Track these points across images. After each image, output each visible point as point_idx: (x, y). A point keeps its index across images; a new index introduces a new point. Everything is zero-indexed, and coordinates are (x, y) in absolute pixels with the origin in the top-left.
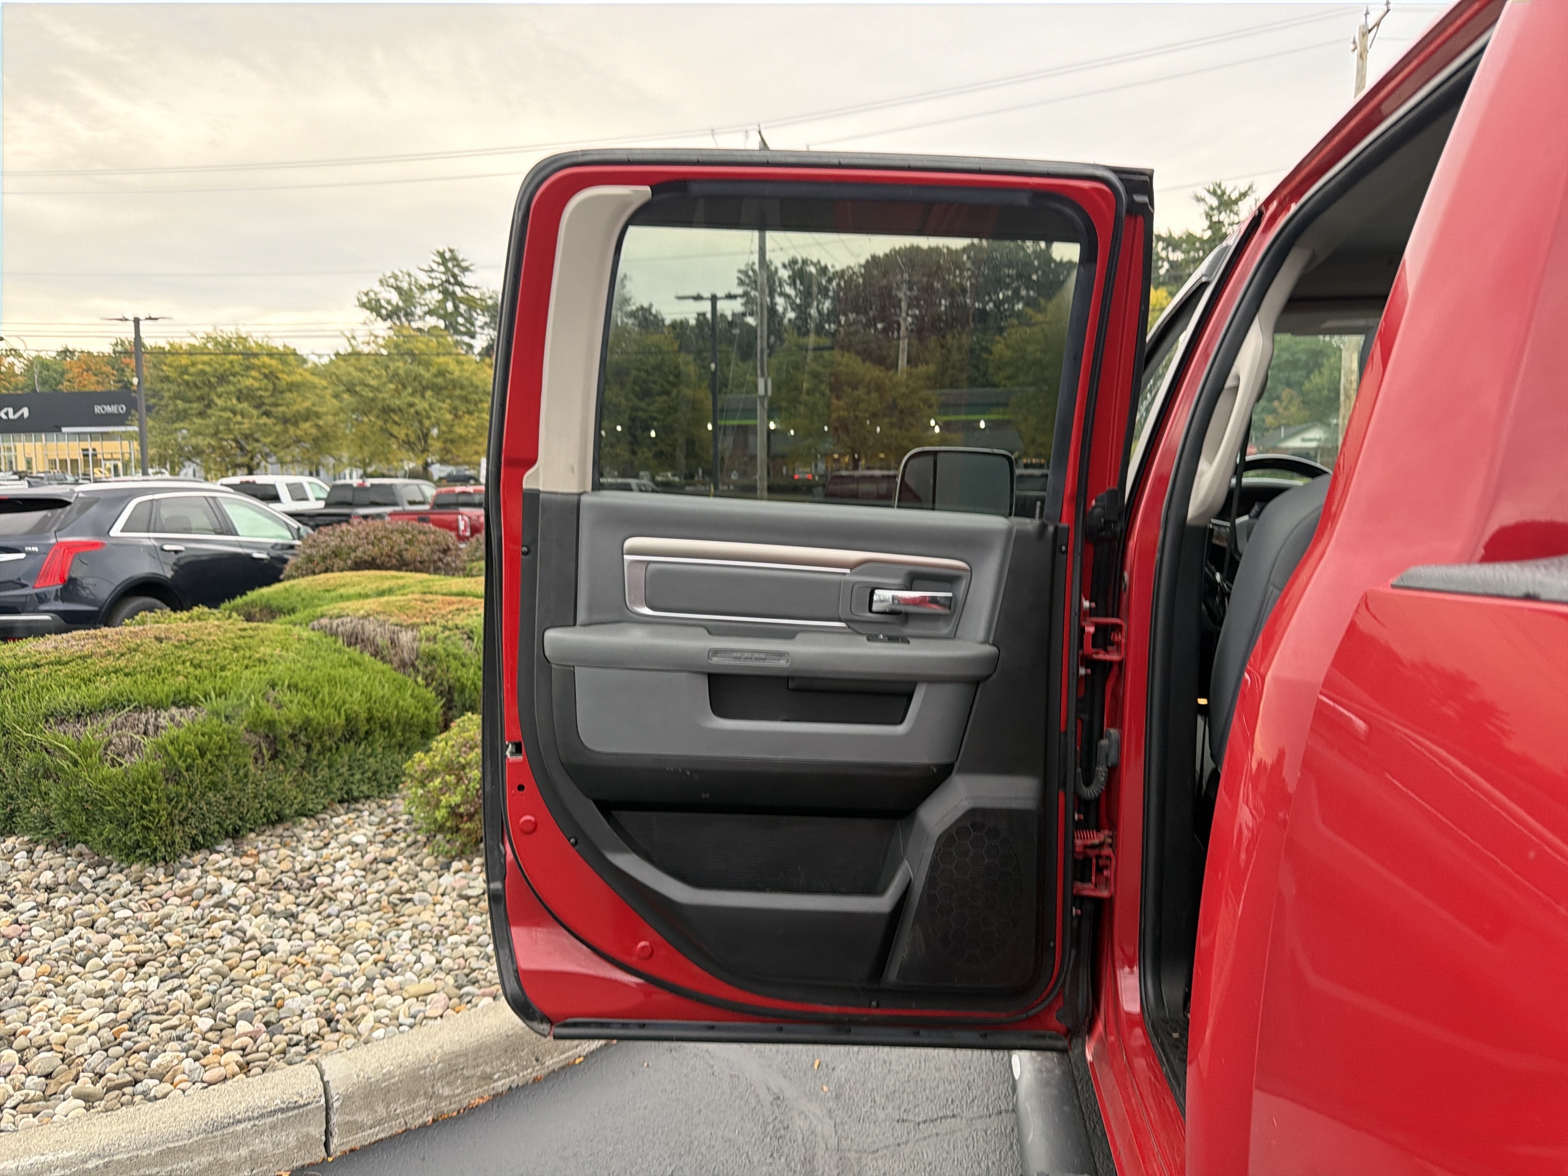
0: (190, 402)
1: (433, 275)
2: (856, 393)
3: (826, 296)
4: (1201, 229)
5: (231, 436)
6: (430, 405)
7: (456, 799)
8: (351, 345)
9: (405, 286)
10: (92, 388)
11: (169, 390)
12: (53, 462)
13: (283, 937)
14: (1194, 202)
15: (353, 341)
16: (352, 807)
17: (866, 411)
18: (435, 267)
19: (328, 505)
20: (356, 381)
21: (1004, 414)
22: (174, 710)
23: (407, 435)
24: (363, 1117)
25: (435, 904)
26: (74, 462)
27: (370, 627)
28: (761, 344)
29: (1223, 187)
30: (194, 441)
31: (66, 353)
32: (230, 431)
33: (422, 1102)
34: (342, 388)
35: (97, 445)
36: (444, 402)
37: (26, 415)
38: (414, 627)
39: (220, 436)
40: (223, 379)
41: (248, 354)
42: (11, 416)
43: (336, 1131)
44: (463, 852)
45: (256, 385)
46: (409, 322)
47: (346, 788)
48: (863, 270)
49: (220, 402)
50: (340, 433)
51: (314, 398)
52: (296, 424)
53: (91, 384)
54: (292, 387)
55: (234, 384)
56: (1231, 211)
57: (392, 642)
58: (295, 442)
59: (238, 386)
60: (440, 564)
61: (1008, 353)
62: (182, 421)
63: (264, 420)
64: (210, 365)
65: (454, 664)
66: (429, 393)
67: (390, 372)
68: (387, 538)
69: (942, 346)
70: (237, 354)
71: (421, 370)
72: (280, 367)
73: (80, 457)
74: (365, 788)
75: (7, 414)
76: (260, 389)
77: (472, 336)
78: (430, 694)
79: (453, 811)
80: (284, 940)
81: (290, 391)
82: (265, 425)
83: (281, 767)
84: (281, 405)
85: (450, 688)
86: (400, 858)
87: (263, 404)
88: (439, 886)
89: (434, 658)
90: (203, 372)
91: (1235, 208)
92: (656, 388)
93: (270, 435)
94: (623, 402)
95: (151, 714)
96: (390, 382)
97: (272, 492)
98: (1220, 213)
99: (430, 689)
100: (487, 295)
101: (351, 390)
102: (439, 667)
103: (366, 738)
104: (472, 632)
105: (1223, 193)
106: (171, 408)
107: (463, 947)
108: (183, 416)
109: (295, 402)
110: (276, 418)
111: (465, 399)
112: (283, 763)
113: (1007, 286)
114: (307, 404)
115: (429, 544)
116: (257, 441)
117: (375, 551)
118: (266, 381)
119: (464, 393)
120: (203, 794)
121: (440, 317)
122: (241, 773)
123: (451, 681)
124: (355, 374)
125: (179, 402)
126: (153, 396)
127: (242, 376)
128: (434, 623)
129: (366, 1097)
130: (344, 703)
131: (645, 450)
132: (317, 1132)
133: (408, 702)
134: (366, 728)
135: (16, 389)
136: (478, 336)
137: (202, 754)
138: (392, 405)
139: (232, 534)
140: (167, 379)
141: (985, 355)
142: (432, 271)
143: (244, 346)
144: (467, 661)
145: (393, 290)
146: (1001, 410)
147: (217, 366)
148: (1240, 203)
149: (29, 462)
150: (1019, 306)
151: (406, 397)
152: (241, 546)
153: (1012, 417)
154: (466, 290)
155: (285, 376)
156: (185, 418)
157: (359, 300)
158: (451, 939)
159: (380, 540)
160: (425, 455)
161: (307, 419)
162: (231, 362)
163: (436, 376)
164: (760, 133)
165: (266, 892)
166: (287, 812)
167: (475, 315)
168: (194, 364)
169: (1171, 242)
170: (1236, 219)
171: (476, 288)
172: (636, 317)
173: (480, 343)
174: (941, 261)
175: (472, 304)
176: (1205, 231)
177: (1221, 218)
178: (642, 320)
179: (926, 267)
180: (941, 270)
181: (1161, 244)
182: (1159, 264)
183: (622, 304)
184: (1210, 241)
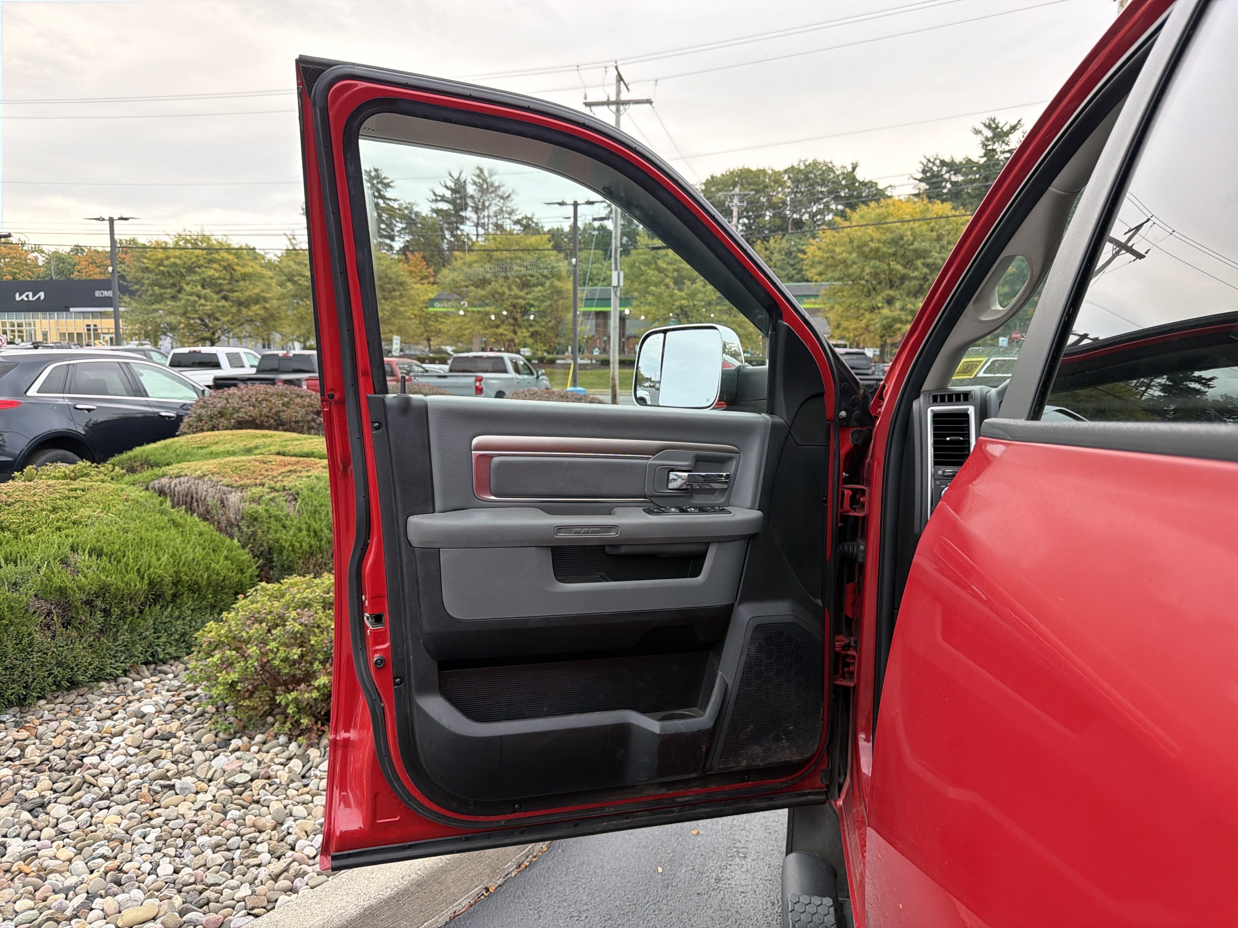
0: (165, 288)
2: (694, 286)
4: (977, 155)
5: (196, 316)
7: (234, 676)
8: (291, 243)
10: (97, 277)
11: (148, 278)
12: (62, 335)
13: (18, 835)
14: (973, 135)
15: (293, 241)
16: (159, 668)
17: (702, 300)
19: (258, 372)
20: (295, 273)
21: (815, 303)
25: (197, 793)
26: (79, 335)
27: (203, 488)
28: (615, 243)
29: (996, 121)
30: (168, 319)
31: (78, 249)
32: (196, 311)
34: (284, 278)
35: (97, 321)
37: (42, 298)
38: (243, 488)
39: (188, 315)
40: (191, 270)
41: (210, 249)
42: (31, 298)
44: (245, 727)
45: (217, 275)
47: (151, 650)
48: (703, 188)
49: (188, 288)
50: (283, 314)
51: (262, 286)
52: (248, 306)
53: (96, 274)
54: (245, 277)
55: (199, 274)
56: (1003, 142)
57: (222, 502)
58: (247, 321)
59: (203, 276)
60: (313, 424)
61: (819, 253)
62: (159, 303)
63: (223, 303)
64: (180, 258)
65: (274, 525)
68: (267, 401)
69: (766, 249)
70: (203, 249)
72: (236, 260)
73: (84, 331)
74: (171, 650)
75: (27, 296)
76: (220, 278)
77: (392, 238)
78: (245, 556)
79: (231, 688)
80: (19, 840)
81: (244, 280)
82: (224, 307)
83: (74, 634)
84: (236, 291)
85: (270, 549)
86: (180, 733)
87: (222, 290)
88: (210, 767)
89: (256, 519)
90: (175, 264)
91: (1007, 139)
92: (534, 280)
93: (227, 315)
94: (507, 291)
97: (213, 360)
98: (994, 143)
99: (247, 550)
100: (404, 206)
101: (291, 280)
102: (260, 528)
103: (173, 601)
104: (298, 494)
105: (997, 127)
106: (150, 292)
107: (209, 851)
108: (159, 299)
109: (247, 288)
110: (232, 301)
112: (78, 629)
113: (818, 201)
114: (257, 291)
115: (304, 407)
116: (218, 320)
117: (255, 412)
118: (224, 272)
122: (25, 641)
123: (271, 542)
124: (294, 267)
125: (156, 288)
126: (136, 283)
127: (206, 267)
128: (263, 485)
131: (524, 330)
135: (38, 277)
136: (397, 238)
139: (142, 396)
140: (146, 270)
141: (801, 256)
143: (208, 244)
144: (288, 523)
146: (813, 300)
147: (186, 259)
148: (1010, 136)
149: (45, 335)
150: (829, 217)
152: (150, 406)
153: (821, 306)
154: (388, 202)
155: (239, 268)
156: (161, 300)
158: (201, 840)
159: (260, 402)
161: (256, 302)
162: (197, 256)
164: (616, 68)
165: (29, 773)
166: (81, 678)
167: (394, 222)
168: (168, 258)
169: (953, 167)
170: (1007, 148)
171: (395, 200)
172: (521, 225)
173: (398, 244)
174: (767, 181)
175: (391, 211)
176: (981, 157)
177: (995, 147)
178: (526, 227)
179: (754, 184)
180: (766, 187)
181: (945, 169)
182: (944, 184)
183: (510, 214)
184: (985, 166)
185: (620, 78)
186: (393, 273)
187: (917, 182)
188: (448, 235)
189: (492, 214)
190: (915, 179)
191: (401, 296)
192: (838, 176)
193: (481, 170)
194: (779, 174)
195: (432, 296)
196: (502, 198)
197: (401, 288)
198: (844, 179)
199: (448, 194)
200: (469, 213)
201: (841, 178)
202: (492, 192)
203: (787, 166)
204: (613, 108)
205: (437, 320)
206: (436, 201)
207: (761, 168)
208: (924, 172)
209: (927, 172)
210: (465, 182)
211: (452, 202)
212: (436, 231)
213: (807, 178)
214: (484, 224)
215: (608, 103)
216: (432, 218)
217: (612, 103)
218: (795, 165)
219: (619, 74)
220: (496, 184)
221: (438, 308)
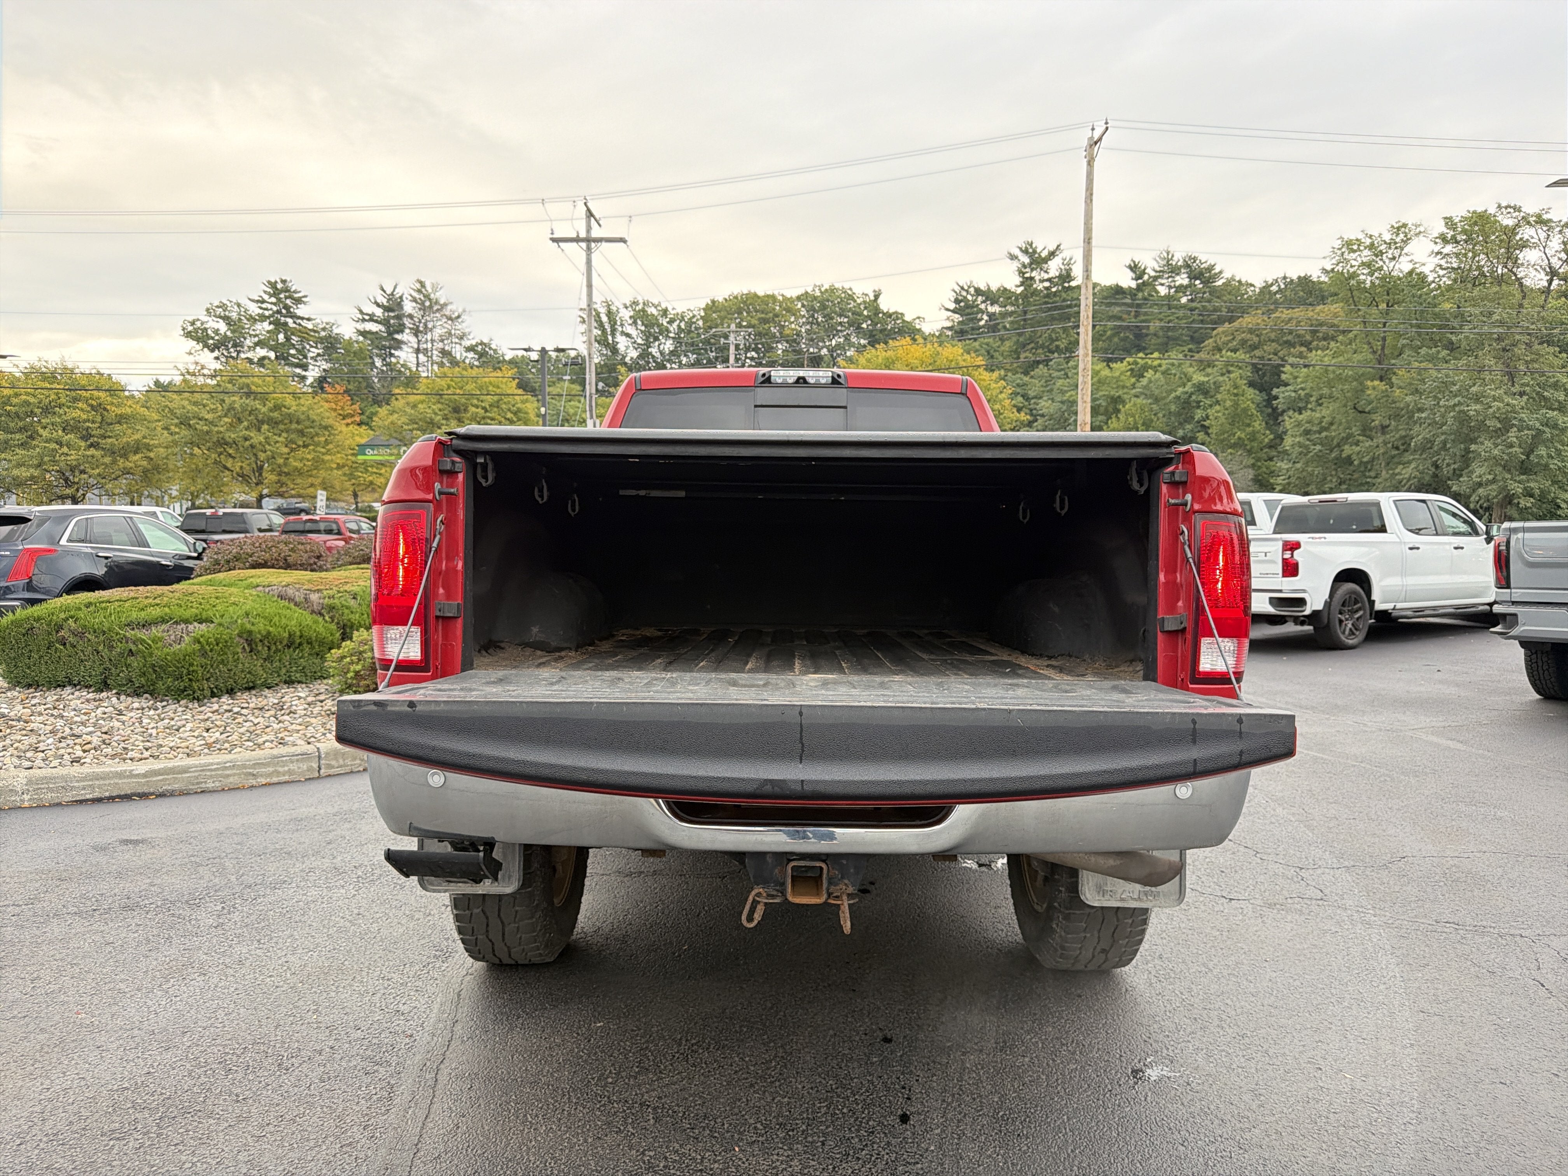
0: (12, 433)
1: (264, 306)
3: (667, 337)
4: (1013, 283)
5: (55, 468)
6: (266, 438)
7: (358, 667)
9: (234, 315)
14: (1008, 261)
16: (292, 686)
18: (266, 297)
20: (190, 415)
22: (196, 624)
23: (241, 467)
24: (333, 763)
27: (290, 592)
29: (1034, 246)
32: (55, 462)
33: (358, 762)
34: (176, 421)
36: (280, 435)
38: (319, 591)
39: (44, 467)
41: (74, 384)
43: (323, 766)
45: (84, 416)
46: (239, 352)
47: (288, 674)
48: (703, 314)
49: (45, 433)
50: (171, 466)
52: (125, 456)
55: (60, 416)
56: (1042, 269)
57: (306, 599)
58: (123, 473)
59: (64, 417)
65: (346, 611)
66: (265, 427)
67: (226, 407)
71: (257, 404)
72: (108, 399)
74: (298, 676)
76: (87, 421)
77: (305, 367)
78: (333, 627)
79: (357, 673)
82: (93, 456)
84: (109, 437)
85: (345, 624)
87: (90, 436)
89: (334, 608)
91: (1045, 266)
93: (97, 467)
95: (183, 626)
96: (226, 416)
98: (1032, 270)
99: (333, 624)
100: (321, 326)
101: (184, 422)
102: (337, 612)
103: (299, 647)
104: (355, 594)
105: (1035, 252)
109: (124, 434)
110: (104, 450)
111: (301, 433)
112: (256, 655)
113: (837, 333)
116: (84, 472)
118: (94, 413)
119: (300, 427)
120: (218, 666)
121: (271, 348)
122: (236, 657)
123: (345, 620)
128: (332, 589)
129: (335, 755)
130: (287, 626)
132: (315, 766)
133: (321, 629)
134: (298, 641)
136: (311, 367)
137: (217, 644)
138: (228, 439)
139: (146, 547)
142: (263, 302)
143: (70, 377)
144: (354, 610)
145: (221, 321)
147: (42, 397)
148: (1049, 262)
151: (242, 431)
152: (153, 556)
154: (299, 321)
155: (113, 409)
156: (6, 448)
157: (184, 329)
160: (260, 487)
161: (137, 451)
162: (57, 394)
163: (271, 410)
164: (586, 203)
166: (257, 683)
167: (308, 347)
169: (990, 296)
170: (1046, 276)
171: (309, 319)
172: (476, 352)
173: (313, 374)
174: (778, 308)
175: (305, 335)
176: (1017, 286)
177: (1033, 275)
178: (482, 355)
179: (763, 313)
180: (777, 316)
181: (980, 299)
182: (979, 316)
183: (461, 338)
184: (1024, 296)
185: (590, 214)
186: (318, 415)
187: (950, 314)
188: (378, 363)
189: (436, 338)
190: (947, 310)
191: (327, 442)
192: (860, 304)
193: (422, 284)
194: (791, 300)
195: (363, 441)
196: (450, 319)
197: (327, 433)
198: (866, 308)
199: (379, 312)
200: (406, 336)
201: (862, 307)
202: (438, 310)
203: (799, 291)
204: (584, 245)
205: (367, 471)
206: (364, 320)
207: (770, 293)
208: (957, 301)
209: (961, 301)
210: (401, 297)
211: (385, 322)
212: (365, 359)
213: (824, 307)
214: (426, 349)
215: (577, 240)
216: (357, 342)
217: (583, 240)
218: (809, 290)
219: (589, 210)
220: (442, 302)
221: (371, 456)
